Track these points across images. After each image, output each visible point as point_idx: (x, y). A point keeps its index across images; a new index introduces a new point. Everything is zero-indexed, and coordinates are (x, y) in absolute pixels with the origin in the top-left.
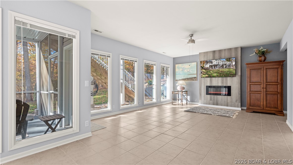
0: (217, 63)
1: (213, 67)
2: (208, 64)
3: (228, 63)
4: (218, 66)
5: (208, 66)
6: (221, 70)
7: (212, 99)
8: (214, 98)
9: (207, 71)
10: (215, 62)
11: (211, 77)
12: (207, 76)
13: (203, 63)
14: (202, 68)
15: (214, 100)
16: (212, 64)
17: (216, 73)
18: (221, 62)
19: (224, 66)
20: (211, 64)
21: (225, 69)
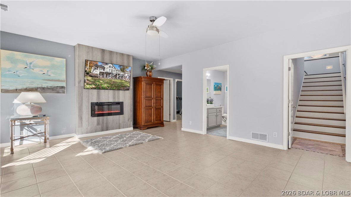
0: (111, 71)
1: (105, 75)
2: (97, 69)
3: (122, 73)
4: (110, 75)
5: (97, 72)
6: (113, 80)
7: (101, 123)
8: (103, 120)
9: (95, 80)
10: (108, 69)
11: (100, 89)
12: (94, 86)
13: (90, 66)
14: (87, 73)
15: (103, 123)
16: (104, 70)
17: (107, 83)
18: (115, 70)
19: (118, 77)
20: (102, 71)
21: (118, 80)
